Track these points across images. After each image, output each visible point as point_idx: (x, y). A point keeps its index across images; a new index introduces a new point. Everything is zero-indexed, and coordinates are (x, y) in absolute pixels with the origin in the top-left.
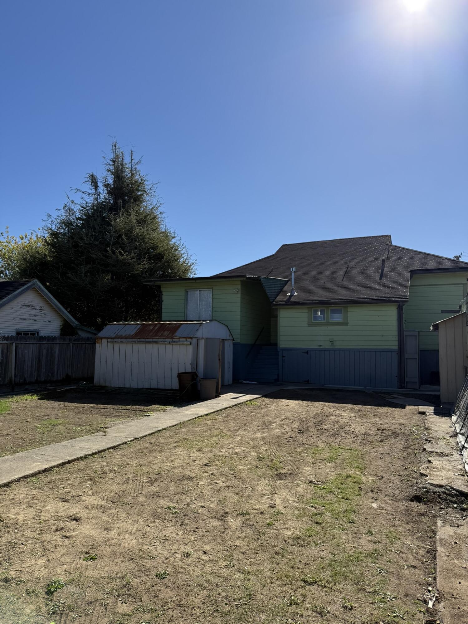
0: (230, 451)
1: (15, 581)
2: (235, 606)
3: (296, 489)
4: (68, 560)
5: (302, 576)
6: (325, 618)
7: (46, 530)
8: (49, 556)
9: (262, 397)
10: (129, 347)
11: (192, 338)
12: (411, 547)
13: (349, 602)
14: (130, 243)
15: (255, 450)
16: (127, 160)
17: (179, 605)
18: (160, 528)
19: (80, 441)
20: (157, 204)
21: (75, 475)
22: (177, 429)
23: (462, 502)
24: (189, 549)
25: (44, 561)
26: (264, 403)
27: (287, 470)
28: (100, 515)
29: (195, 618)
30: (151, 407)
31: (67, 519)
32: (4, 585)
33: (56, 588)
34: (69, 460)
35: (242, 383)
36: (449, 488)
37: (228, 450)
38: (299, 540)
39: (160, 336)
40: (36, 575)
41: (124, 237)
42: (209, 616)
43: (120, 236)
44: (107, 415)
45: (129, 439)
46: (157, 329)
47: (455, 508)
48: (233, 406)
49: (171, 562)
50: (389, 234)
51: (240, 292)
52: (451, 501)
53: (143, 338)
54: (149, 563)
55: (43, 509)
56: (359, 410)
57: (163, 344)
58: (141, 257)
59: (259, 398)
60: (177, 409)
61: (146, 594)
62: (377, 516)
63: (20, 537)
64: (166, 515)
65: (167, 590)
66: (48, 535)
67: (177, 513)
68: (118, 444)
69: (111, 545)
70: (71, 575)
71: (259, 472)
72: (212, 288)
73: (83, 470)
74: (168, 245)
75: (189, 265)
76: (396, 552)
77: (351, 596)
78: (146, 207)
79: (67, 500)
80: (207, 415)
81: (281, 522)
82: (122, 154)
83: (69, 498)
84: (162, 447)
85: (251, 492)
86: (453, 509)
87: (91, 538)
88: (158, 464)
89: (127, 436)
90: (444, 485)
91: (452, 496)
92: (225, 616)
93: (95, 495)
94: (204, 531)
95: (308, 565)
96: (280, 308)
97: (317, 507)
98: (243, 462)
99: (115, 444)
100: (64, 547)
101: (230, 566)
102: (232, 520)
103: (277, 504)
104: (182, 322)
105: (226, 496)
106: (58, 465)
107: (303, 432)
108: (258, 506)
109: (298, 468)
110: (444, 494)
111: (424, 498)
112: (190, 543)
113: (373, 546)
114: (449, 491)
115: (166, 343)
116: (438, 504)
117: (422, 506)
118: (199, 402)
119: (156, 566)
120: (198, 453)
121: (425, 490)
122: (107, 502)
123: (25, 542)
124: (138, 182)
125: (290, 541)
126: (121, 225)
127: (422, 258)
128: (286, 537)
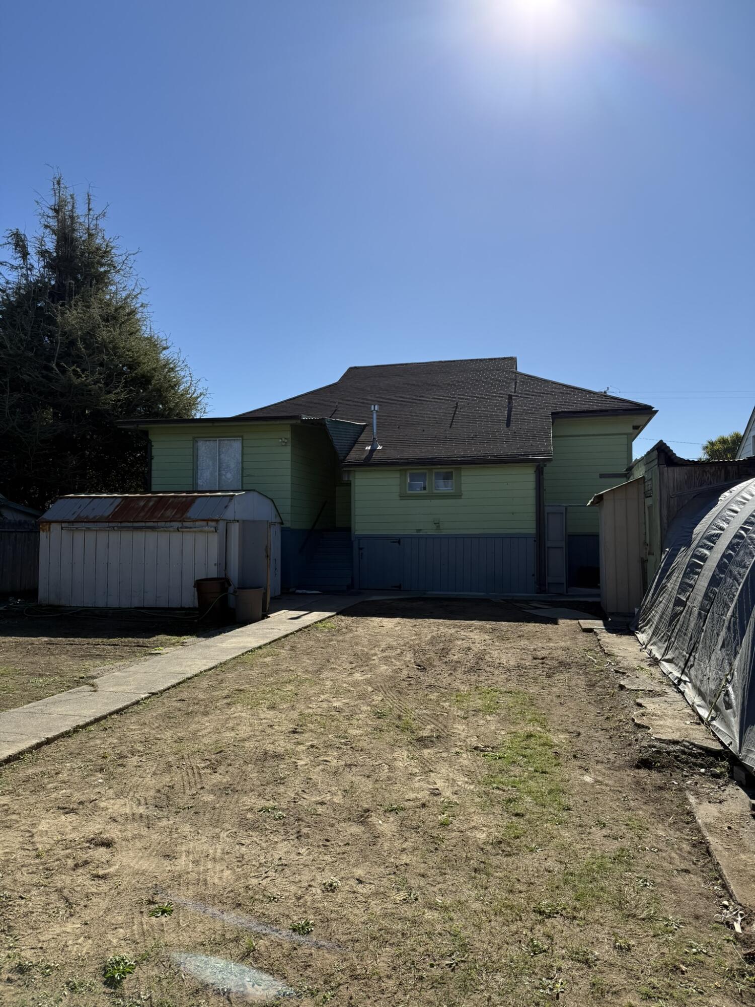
0: (325, 705)
1: (38, 969)
2: (446, 967)
3: (459, 761)
4: (120, 918)
5: (533, 905)
6: (596, 969)
7: (57, 868)
8: (83, 915)
9: (337, 614)
10: (102, 536)
11: (217, 521)
12: (668, 840)
13: (621, 938)
14: (90, 355)
15: (364, 702)
16: (81, 210)
17: (355, 977)
18: (264, 845)
19: (54, 703)
20: (136, 290)
21: (68, 765)
22: (217, 675)
23: (712, 765)
24: (329, 877)
25: (79, 926)
26: (343, 624)
27: (429, 731)
28: (144, 831)
29: (389, 995)
30: (154, 638)
31: (87, 845)
32: (19, 979)
33: (123, 973)
34: (47, 738)
35: (294, 593)
36: (687, 744)
37: (321, 703)
38: (502, 845)
39: (159, 518)
40: (73, 953)
41: (80, 345)
42: (412, 989)
43: (73, 343)
44: (82, 656)
45: (143, 696)
46: (152, 506)
47: (704, 774)
48: (297, 631)
49: (309, 903)
50: (513, 356)
51: (290, 444)
52: (695, 764)
53: (129, 522)
54: (273, 910)
55: (34, 830)
56: (494, 630)
57: (165, 531)
58: (112, 380)
59: (333, 616)
60: (203, 641)
61: (288, 964)
62: (599, 796)
63: (12, 886)
64: (265, 822)
65: (321, 953)
66: (63, 877)
67: (283, 817)
68: (125, 704)
69: (188, 883)
70: (139, 945)
71: (388, 737)
72: (242, 437)
73: (78, 754)
74: (158, 360)
75: (195, 395)
76: (652, 849)
77: (619, 928)
78: (116, 293)
79: (73, 811)
80: (260, 647)
81: (461, 818)
82: (72, 198)
83: (75, 807)
84: (206, 706)
85: (390, 772)
86: (700, 775)
87: (147, 874)
88: (211, 735)
89: (135, 691)
90: (680, 740)
91: (694, 756)
92: (439, 986)
93: (122, 797)
94: (340, 844)
95: (532, 884)
96: (355, 471)
97: (507, 789)
98: (354, 722)
99: (120, 706)
100: (103, 895)
101: (411, 899)
102: (380, 822)
103: (440, 789)
104: (196, 494)
105: (352, 782)
106: (30, 748)
107: (424, 668)
108: (412, 795)
109: (446, 727)
110: (683, 754)
111: (655, 763)
112: (327, 868)
113: (616, 845)
114: (689, 749)
115: (171, 529)
116: (678, 771)
117: (656, 775)
118: (238, 628)
119: (287, 912)
120: (271, 712)
121: (654, 750)
122: (148, 808)
123: (25, 894)
124: (100, 250)
125: (489, 848)
126: (73, 322)
127: (567, 393)
128: (480, 842)
